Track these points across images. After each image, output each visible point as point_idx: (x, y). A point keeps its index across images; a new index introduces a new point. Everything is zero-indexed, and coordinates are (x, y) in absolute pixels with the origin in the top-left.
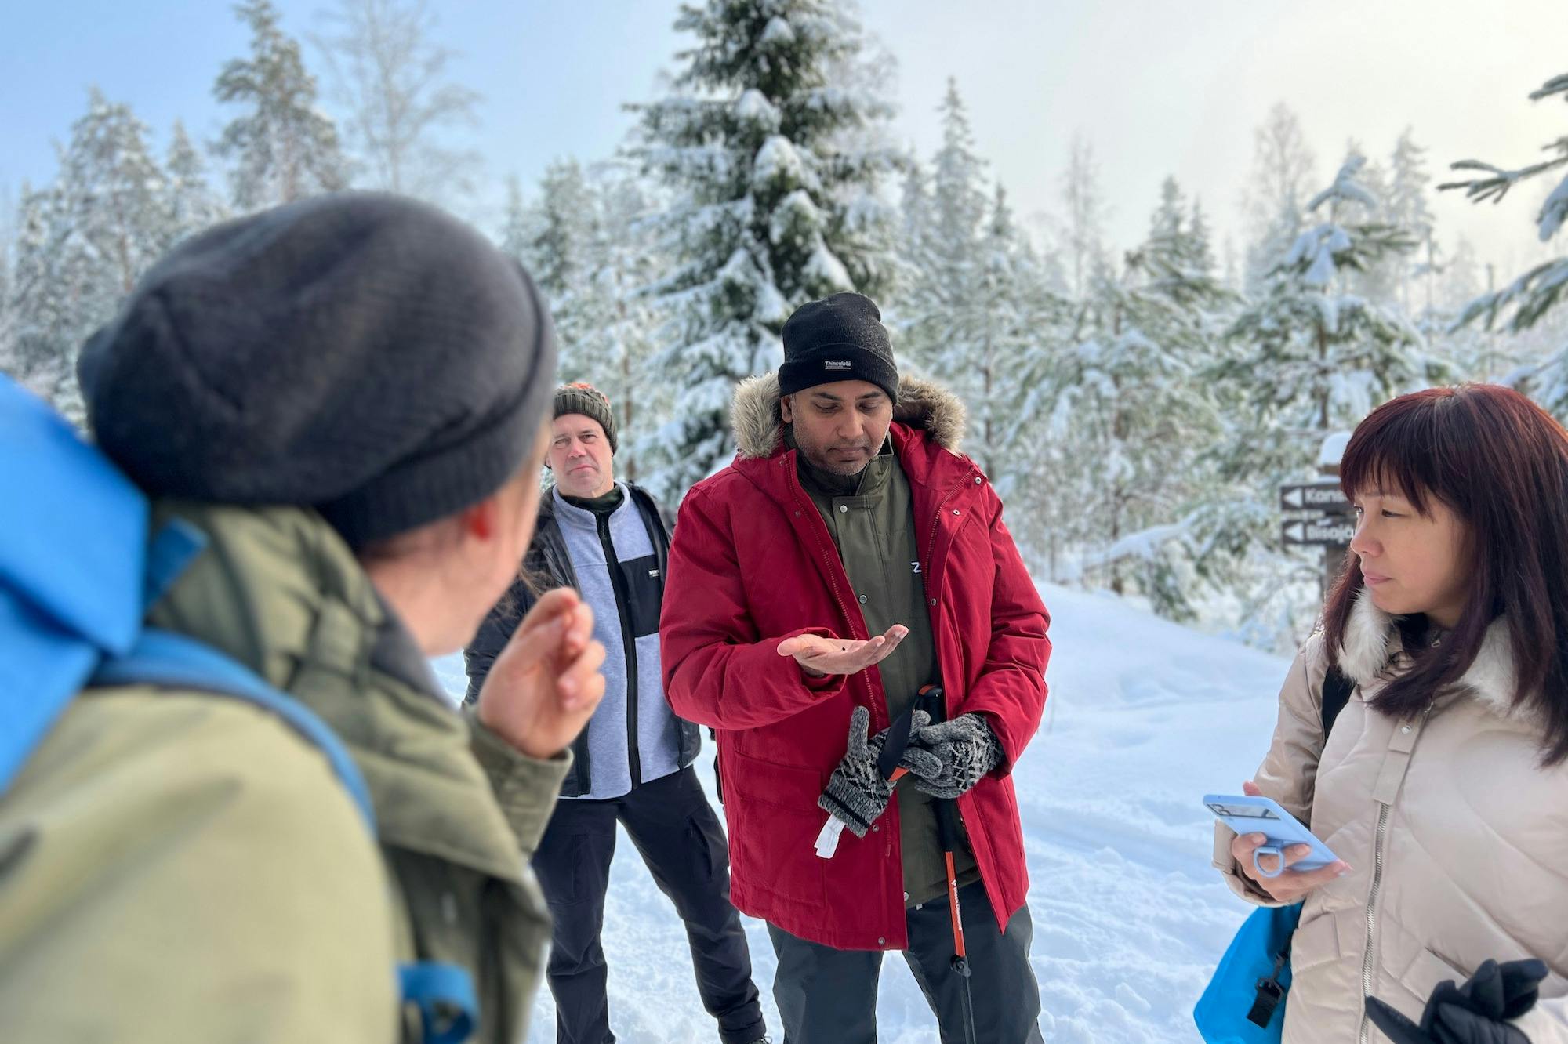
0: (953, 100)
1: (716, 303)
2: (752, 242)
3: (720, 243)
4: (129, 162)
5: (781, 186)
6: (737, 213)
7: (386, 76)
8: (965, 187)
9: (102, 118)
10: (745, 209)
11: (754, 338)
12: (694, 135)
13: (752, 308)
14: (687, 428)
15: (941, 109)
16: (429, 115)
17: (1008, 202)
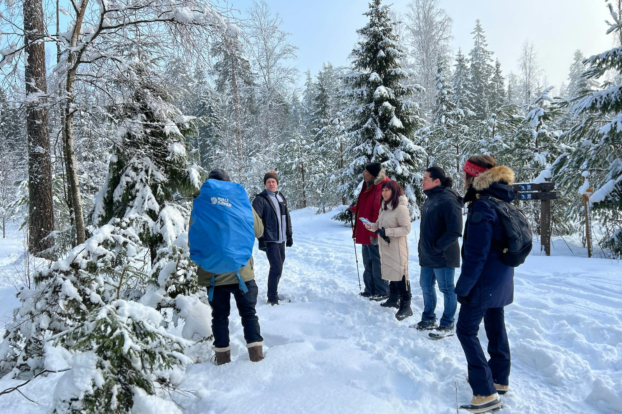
0: (479, 29)
1: (363, 134)
2: (374, 116)
3: (365, 116)
4: (183, 76)
5: (382, 99)
6: (370, 107)
7: (266, 43)
8: (484, 63)
9: (175, 63)
10: (372, 105)
11: (374, 144)
12: (358, 85)
13: (374, 135)
14: (355, 170)
15: (474, 33)
16: (279, 56)
17: (501, 68)
